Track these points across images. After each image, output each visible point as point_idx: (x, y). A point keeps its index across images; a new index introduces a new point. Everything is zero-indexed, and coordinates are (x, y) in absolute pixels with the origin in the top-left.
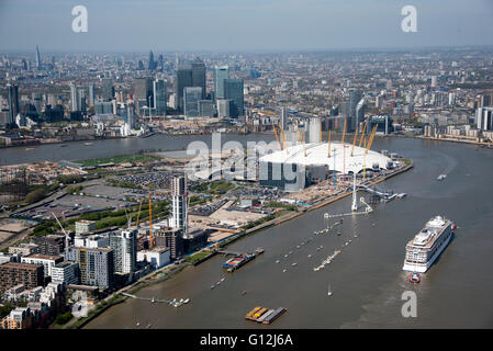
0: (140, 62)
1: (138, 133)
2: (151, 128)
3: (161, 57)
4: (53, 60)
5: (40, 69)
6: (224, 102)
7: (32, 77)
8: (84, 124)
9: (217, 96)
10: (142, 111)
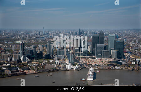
0: (76, 32)
1: (75, 68)
2: (81, 65)
3: (83, 31)
4: (49, 32)
5: (44, 34)
6: (115, 51)
7: (41, 37)
8: (51, 61)
9: (110, 47)
10: (77, 54)
